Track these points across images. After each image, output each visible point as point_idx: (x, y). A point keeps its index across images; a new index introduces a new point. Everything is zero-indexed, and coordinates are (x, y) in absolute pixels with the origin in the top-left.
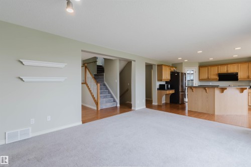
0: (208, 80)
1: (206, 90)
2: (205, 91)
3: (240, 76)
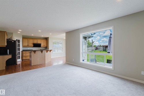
0: (28, 46)
3: (42, 45)
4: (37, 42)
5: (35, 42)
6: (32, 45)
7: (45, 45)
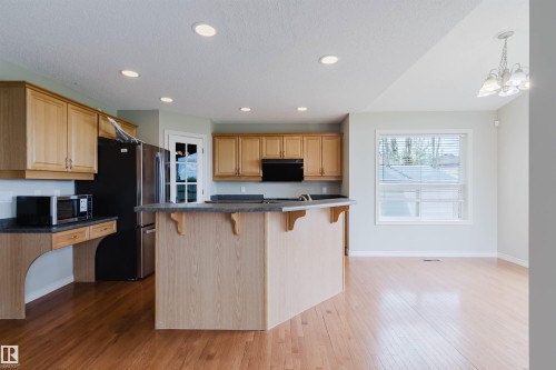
1: (233, 223)
2: (228, 226)
3: (308, 169)
4: (282, 153)
5: (274, 150)
6: (259, 171)
7: (330, 171)
